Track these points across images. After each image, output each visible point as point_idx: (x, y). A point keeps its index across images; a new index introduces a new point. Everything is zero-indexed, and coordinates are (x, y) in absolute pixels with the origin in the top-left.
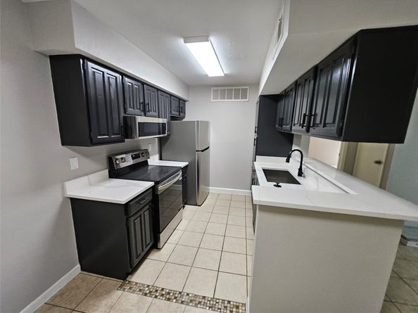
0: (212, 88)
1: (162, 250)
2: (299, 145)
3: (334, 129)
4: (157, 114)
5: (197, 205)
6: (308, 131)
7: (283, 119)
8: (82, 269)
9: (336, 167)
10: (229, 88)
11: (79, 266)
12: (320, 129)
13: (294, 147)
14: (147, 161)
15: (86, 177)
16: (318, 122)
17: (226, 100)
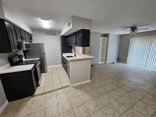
0: (43, 31)
1: (40, 86)
2: (73, 49)
3: (81, 45)
4: (25, 41)
5: (45, 72)
6: (76, 45)
7: (69, 43)
8: (9, 101)
9: (81, 53)
10: (47, 32)
11: (7, 101)
12: (78, 45)
13: (72, 50)
14: (22, 59)
15: (4, 66)
16: (78, 43)
17: (49, 36)
